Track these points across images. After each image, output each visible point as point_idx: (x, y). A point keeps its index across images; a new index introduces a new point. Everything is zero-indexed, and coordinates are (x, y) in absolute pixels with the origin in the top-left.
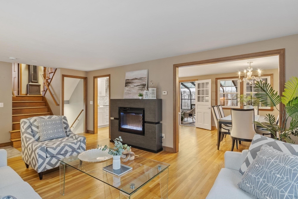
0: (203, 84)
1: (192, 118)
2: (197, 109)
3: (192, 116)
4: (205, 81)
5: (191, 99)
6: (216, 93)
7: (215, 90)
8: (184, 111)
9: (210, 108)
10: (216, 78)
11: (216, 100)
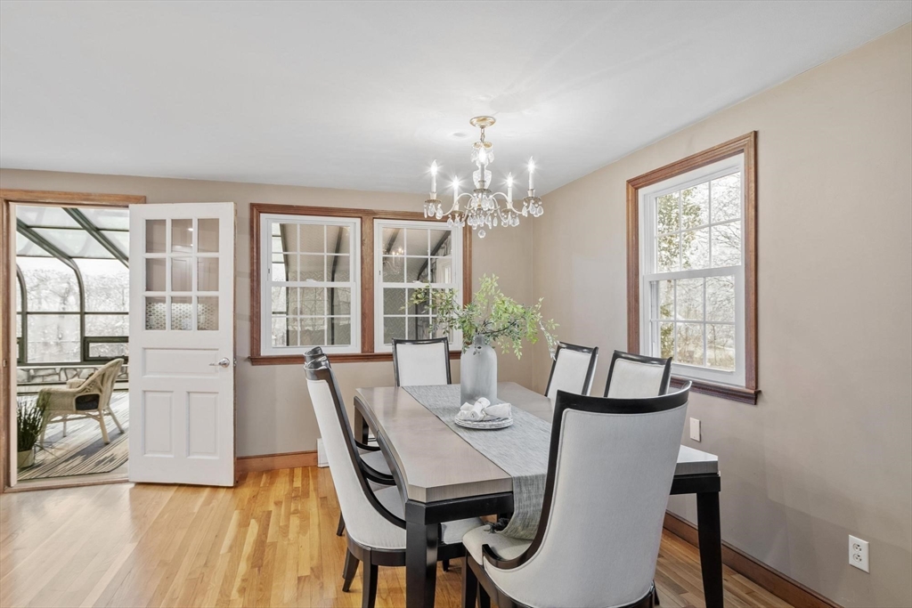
0: (181, 224)
1: (99, 418)
2: (144, 372)
3: (96, 407)
4: (194, 211)
5: (83, 313)
6: (252, 281)
7: (246, 268)
8: (42, 373)
9: (225, 365)
10: (253, 206)
11: (251, 320)
